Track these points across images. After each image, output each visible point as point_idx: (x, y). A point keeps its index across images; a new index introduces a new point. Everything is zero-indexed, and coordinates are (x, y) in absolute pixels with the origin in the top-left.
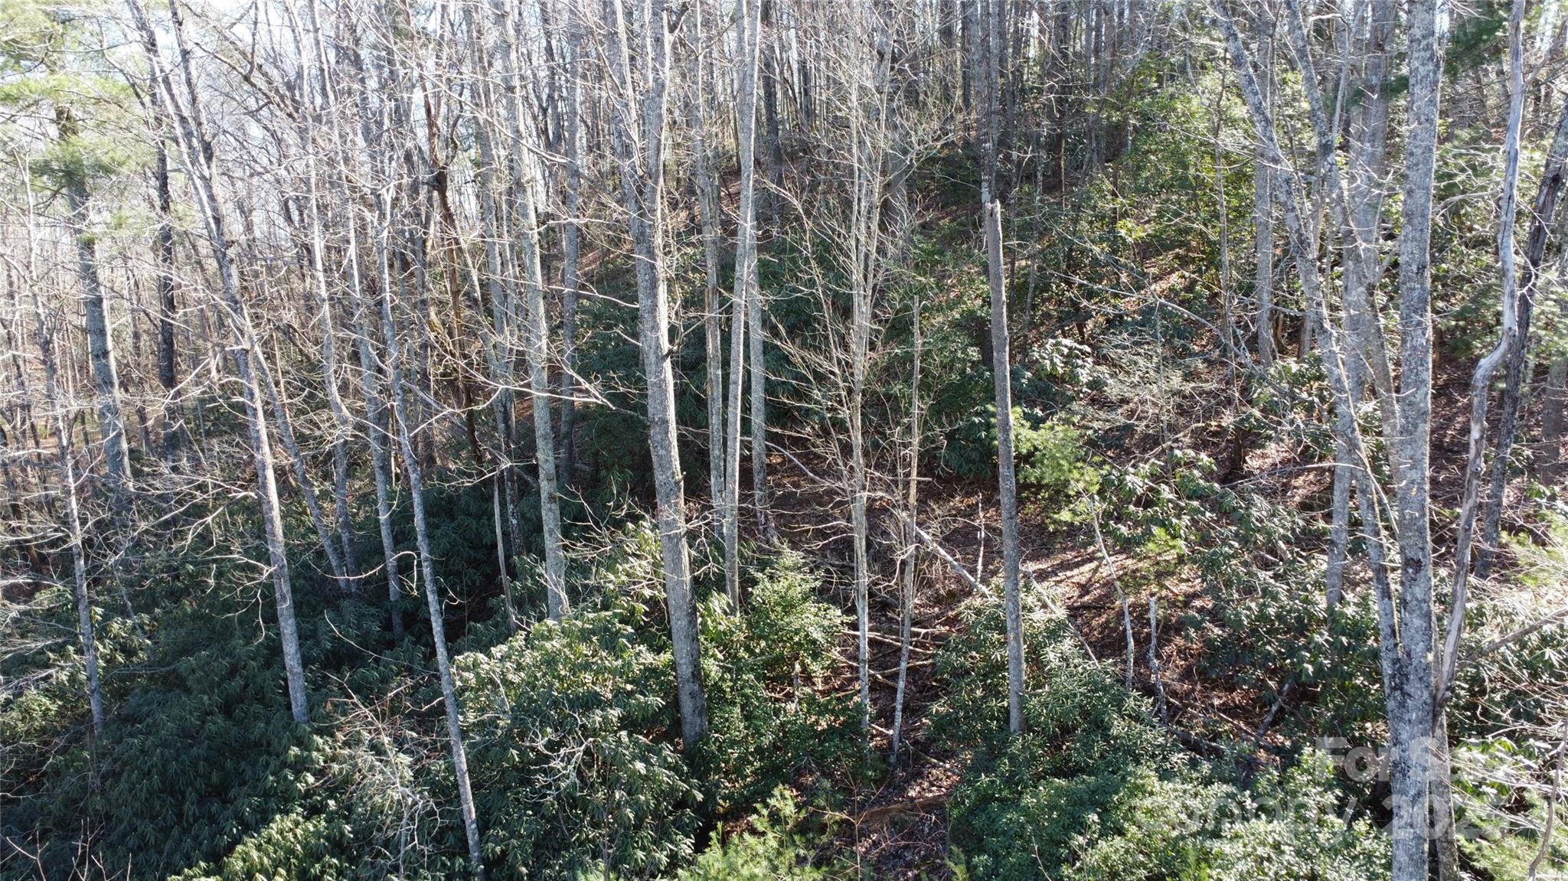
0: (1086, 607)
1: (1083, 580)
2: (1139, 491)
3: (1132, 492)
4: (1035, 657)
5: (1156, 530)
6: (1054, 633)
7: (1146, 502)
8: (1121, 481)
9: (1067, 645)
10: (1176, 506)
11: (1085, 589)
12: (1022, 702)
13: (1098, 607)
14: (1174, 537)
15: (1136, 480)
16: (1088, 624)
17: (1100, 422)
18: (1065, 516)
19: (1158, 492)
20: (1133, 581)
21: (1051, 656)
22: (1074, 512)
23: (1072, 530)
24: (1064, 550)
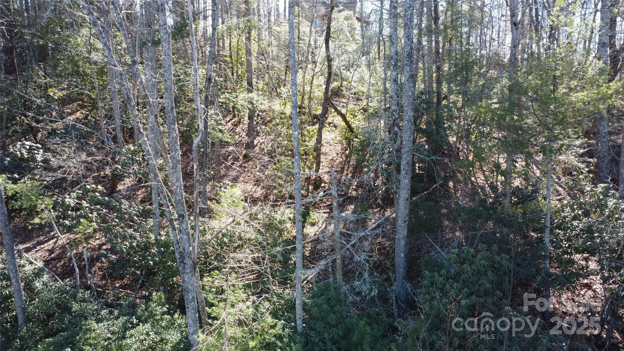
0: (52, 259)
1: (50, 248)
2: (72, 205)
3: (69, 206)
4: (29, 287)
5: (82, 220)
6: (38, 274)
7: (76, 209)
8: (63, 202)
9: (45, 277)
10: (90, 209)
11: (51, 251)
12: (24, 310)
13: (59, 258)
14: (91, 222)
15: (71, 200)
16: (55, 266)
17: (49, 178)
18: (37, 221)
19: (81, 204)
20: (74, 244)
21: (38, 285)
22: (41, 218)
23: (41, 227)
24: (39, 236)
